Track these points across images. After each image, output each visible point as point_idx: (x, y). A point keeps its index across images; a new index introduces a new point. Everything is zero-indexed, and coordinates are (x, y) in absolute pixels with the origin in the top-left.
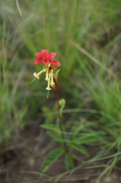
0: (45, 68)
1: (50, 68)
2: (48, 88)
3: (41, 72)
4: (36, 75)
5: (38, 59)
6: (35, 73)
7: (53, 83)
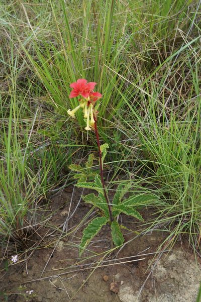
0: (83, 102)
1: (89, 103)
2: (87, 128)
3: (78, 108)
4: (71, 113)
5: (75, 92)
6: (70, 110)
7: (93, 121)
